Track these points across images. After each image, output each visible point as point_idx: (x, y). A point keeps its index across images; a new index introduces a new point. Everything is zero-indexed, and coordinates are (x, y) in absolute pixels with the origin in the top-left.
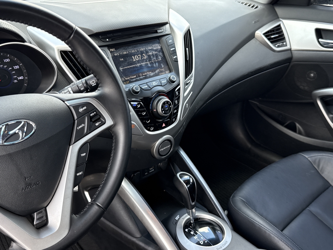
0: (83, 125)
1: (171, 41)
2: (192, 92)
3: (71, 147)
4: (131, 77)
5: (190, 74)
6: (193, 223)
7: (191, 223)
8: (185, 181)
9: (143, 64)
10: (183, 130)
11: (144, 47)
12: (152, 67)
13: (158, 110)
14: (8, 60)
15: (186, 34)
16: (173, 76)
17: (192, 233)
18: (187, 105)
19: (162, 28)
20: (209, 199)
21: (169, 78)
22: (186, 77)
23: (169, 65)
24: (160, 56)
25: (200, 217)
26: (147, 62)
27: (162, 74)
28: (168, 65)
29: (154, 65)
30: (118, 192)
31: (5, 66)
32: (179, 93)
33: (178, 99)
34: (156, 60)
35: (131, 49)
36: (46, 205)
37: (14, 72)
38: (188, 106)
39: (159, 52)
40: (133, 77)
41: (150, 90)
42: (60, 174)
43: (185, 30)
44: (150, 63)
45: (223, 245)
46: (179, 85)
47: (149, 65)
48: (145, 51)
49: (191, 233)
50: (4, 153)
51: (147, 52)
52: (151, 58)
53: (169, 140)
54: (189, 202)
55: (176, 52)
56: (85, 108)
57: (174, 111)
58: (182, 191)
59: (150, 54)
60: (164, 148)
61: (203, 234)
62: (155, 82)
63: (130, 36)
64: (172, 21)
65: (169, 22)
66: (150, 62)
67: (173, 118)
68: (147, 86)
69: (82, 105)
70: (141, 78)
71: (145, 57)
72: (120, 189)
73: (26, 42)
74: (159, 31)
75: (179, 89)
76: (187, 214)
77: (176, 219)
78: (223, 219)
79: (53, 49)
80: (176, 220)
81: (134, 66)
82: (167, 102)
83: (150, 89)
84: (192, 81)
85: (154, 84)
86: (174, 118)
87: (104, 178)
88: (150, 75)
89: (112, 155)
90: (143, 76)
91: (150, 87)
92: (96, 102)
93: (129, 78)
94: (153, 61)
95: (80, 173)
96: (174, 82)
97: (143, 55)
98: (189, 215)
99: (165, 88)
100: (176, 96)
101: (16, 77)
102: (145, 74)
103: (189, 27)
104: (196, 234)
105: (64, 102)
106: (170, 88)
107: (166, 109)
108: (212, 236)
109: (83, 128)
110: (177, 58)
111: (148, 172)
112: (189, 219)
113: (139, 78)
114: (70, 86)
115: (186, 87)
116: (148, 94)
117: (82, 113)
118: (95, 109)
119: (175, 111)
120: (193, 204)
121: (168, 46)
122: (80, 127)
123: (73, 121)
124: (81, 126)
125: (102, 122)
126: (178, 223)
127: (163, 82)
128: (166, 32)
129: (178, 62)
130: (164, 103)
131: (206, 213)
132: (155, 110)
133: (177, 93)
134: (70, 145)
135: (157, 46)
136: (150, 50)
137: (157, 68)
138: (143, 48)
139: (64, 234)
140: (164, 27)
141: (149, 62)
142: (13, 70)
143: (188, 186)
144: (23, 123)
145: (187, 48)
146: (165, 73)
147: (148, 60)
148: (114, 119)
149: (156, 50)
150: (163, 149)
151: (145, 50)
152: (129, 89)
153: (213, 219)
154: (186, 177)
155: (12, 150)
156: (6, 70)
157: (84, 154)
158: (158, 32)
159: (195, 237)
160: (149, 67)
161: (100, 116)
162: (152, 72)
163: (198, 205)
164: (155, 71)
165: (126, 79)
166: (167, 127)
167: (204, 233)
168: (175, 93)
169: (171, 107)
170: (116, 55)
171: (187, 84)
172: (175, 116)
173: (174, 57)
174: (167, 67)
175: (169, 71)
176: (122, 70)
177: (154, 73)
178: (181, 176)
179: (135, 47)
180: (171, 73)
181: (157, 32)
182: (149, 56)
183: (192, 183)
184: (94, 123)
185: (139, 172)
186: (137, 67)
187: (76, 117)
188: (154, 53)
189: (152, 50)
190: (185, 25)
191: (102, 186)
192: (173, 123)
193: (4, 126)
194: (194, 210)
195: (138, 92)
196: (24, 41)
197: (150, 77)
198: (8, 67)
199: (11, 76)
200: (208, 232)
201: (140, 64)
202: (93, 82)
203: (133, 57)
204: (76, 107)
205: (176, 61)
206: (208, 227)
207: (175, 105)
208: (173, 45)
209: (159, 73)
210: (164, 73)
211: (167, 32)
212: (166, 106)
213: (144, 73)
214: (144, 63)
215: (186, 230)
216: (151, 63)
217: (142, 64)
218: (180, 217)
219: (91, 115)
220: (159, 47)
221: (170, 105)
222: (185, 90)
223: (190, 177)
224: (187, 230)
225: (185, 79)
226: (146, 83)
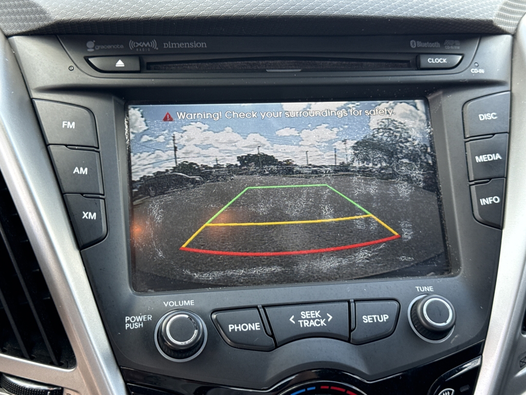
16: (438, 301)
21: (415, 305)
23: (448, 234)
24: (409, 180)
41: (270, 349)
46: (473, 352)
55: (505, 177)
62: (317, 314)
68: (256, 327)
75: (471, 377)
83: (271, 342)
85: (310, 319)
88: (317, 266)
91: (273, 336)
96: (435, 333)
121: (466, 140)
127: (367, 319)
128: (475, 70)
129: (498, 225)
140: (470, 46)
158: (423, 65)
173: (486, 201)
180: (436, 281)
181: (418, 65)
205: (490, 221)
208: (496, 138)
211: (482, 71)
226: (264, 307)
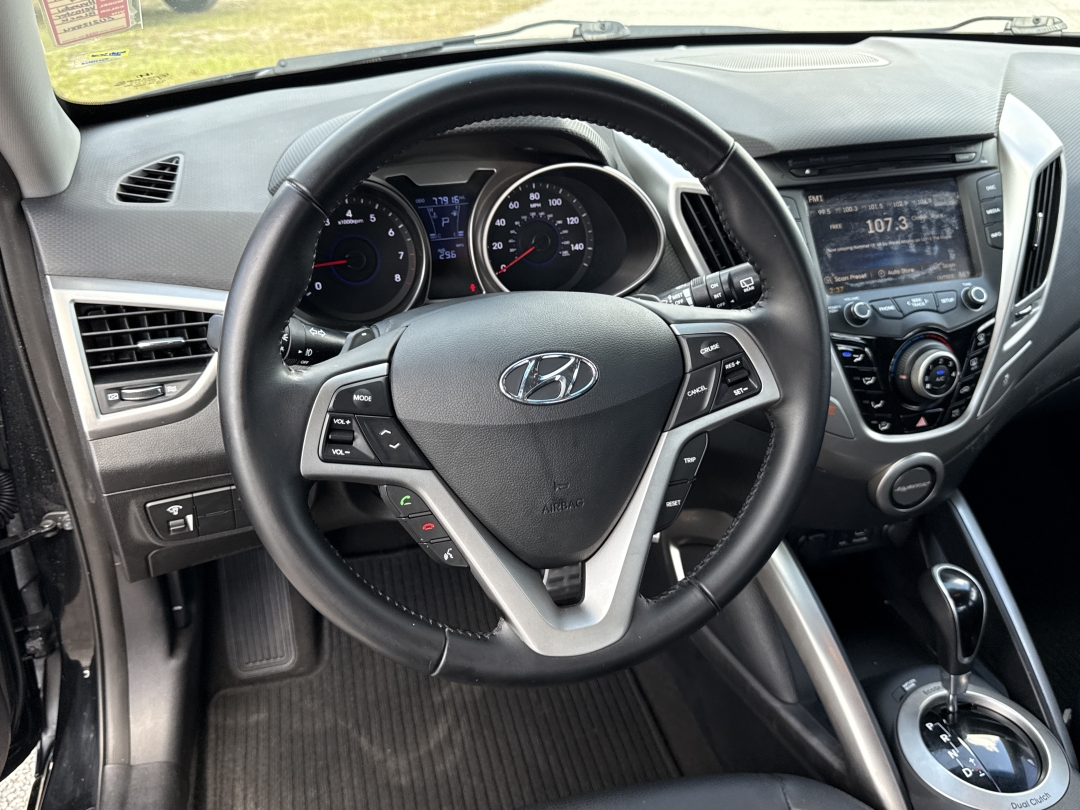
0: (703, 388)
1: (991, 188)
2: (1029, 343)
3: (665, 434)
4: (852, 277)
5: (1036, 287)
6: (953, 713)
7: (945, 713)
8: (953, 593)
9: (896, 244)
10: (979, 448)
11: (907, 197)
12: (921, 254)
13: (913, 378)
14: (557, 202)
15: (1045, 171)
16: (978, 289)
17: (945, 738)
18: (1007, 376)
19: (972, 148)
20: (1019, 660)
21: (966, 292)
22: (1020, 295)
23: (973, 255)
24: (950, 226)
25: (977, 702)
26: (907, 238)
27: (945, 279)
28: (968, 253)
29: (928, 251)
30: (759, 575)
31: (550, 216)
32: (988, 339)
33: (982, 356)
34: (939, 235)
35: (868, 201)
36: (585, 557)
37: (566, 232)
38: (1010, 380)
39: (951, 214)
40: (857, 277)
41: (901, 319)
42: (629, 493)
43: (1043, 159)
44: (915, 243)
45: (1034, 802)
46: (992, 315)
47: (913, 249)
48: (906, 210)
49: (941, 736)
50: (523, 421)
51: (912, 212)
52: (920, 230)
53: (927, 467)
54: (953, 654)
55: (1002, 221)
56: (716, 346)
57: (962, 386)
58: (939, 617)
59: (922, 217)
60: (910, 487)
61: (979, 751)
62: (920, 300)
63: (871, 165)
64: (1007, 132)
65: (996, 135)
66: (918, 240)
67: (955, 408)
68: (892, 308)
69: (710, 339)
70: (881, 281)
71: (904, 225)
72: (765, 567)
73: (607, 164)
74: (960, 157)
75: (991, 328)
76: (939, 684)
77: (904, 686)
78: (1052, 730)
79: (666, 187)
80: (903, 689)
81: (867, 246)
82: (946, 360)
83: (901, 315)
84: (1038, 310)
85: (917, 302)
86: (959, 407)
87: (729, 529)
88: (910, 276)
89: (760, 476)
90: (887, 276)
91: (901, 311)
92: (746, 335)
93: (845, 279)
94: (925, 239)
95: (675, 503)
96: (977, 305)
97: (900, 219)
98: (947, 687)
99: (947, 319)
100: (977, 347)
101: (567, 243)
102: (896, 272)
103: (1061, 152)
104: (958, 744)
105: (669, 324)
106: (962, 320)
107: (938, 379)
108: (1006, 765)
109: (703, 395)
110: (1001, 239)
111: (849, 541)
112: (944, 698)
113: (873, 282)
114: (688, 284)
115: (1015, 324)
116: (893, 329)
117: (706, 359)
118: (740, 354)
119: (966, 389)
120: (966, 660)
121: (981, 201)
122: (694, 392)
123: (681, 375)
124: (698, 391)
125: (751, 388)
126: (909, 700)
127: (944, 301)
128: (982, 162)
129: (1001, 248)
130: (935, 362)
131: (1000, 696)
132: (904, 377)
133: (981, 339)
134: (663, 431)
135: (947, 199)
136: (923, 206)
137: (933, 260)
138: (903, 200)
139: (614, 635)
140: (979, 148)
141: (912, 241)
142: (565, 225)
143: (962, 608)
144: (572, 360)
145: (1041, 211)
146: (957, 277)
147: (910, 236)
148: (783, 387)
149: (940, 210)
150: (904, 489)
151: (909, 206)
152: (839, 309)
153: (1019, 720)
154: (960, 583)
155: (538, 418)
156: (549, 225)
157: (693, 459)
158: (957, 160)
159: (949, 752)
160: (910, 255)
161: (749, 373)
162: (918, 268)
163: (982, 668)
164: (926, 267)
165: (838, 280)
166: (931, 429)
167: (982, 749)
168: (976, 337)
169: (953, 374)
170: (822, 212)
171: (1019, 317)
172: (962, 402)
173: (994, 235)
174: (964, 260)
175: (968, 273)
176: (829, 256)
177: (923, 273)
178: (945, 575)
179: (881, 196)
180: (973, 279)
181: (953, 160)
182: (917, 225)
183: (975, 603)
184: (730, 388)
185: (822, 535)
186: (875, 251)
187: (689, 366)
188: (934, 216)
189: (930, 207)
190: (1048, 145)
191: (722, 548)
192: (951, 420)
193: (534, 362)
194: (963, 679)
195: (864, 320)
196: (602, 162)
197: (909, 282)
198: (555, 219)
199: (557, 240)
200: (995, 752)
201: (885, 244)
202: (748, 282)
203: (869, 222)
204: (696, 342)
205: (998, 246)
206: (996, 739)
207: (968, 371)
208: (998, 200)
209: (937, 273)
210: (953, 276)
211: (986, 162)
212: (941, 370)
213: (893, 270)
214: (898, 242)
215: (927, 725)
216: (917, 245)
217: (891, 243)
218: (919, 685)
219: (728, 367)
220: (953, 203)
221: (954, 369)
222: (1009, 333)
223: (972, 584)
224: (930, 726)
225: (1016, 302)
226: (894, 298)
